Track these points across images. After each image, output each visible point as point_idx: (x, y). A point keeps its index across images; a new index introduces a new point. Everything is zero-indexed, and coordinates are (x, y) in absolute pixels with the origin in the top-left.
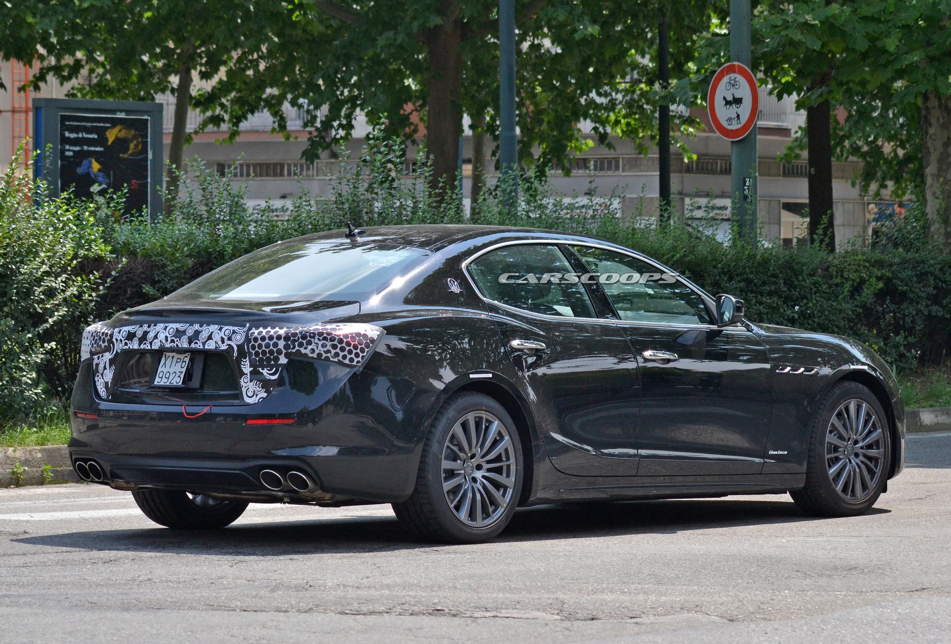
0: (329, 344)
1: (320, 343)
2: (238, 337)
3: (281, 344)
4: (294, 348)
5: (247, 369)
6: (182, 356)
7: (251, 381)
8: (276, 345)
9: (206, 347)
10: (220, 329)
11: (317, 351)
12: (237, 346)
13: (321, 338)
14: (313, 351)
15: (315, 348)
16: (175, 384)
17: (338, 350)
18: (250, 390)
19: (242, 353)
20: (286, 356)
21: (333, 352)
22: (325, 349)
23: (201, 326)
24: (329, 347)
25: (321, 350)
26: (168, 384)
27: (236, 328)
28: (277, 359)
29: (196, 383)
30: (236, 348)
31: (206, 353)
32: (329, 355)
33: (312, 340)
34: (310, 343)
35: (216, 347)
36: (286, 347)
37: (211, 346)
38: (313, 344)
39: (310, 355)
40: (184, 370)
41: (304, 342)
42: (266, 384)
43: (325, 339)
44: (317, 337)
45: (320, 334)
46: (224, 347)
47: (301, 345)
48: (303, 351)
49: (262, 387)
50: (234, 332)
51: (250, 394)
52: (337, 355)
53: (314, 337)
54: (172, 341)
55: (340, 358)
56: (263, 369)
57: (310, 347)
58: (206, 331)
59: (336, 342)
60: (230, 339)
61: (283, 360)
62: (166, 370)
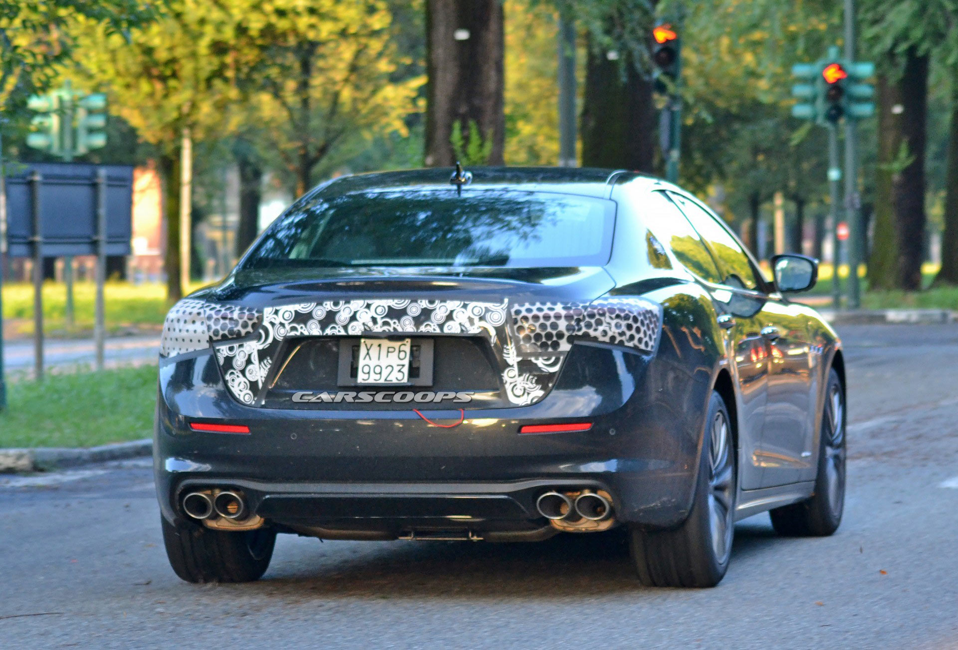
0: (624, 323)
1: (613, 323)
2: (496, 316)
3: (562, 325)
4: (580, 329)
5: (512, 356)
6: (396, 344)
7: (520, 375)
8: (554, 326)
9: (446, 330)
10: (465, 306)
11: (610, 334)
12: (496, 329)
13: (613, 316)
14: (605, 333)
15: (607, 329)
16: (395, 381)
17: (633, 332)
18: (519, 386)
19: (503, 338)
20: (570, 339)
21: (628, 333)
22: (620, 331)
23: (432, 302)
24: (624, 328)
25: (613, 331)
26: (382, 381)
27: (489, 305)
28: (556, 345)
29: (426, 378)
30: (493, 333)
31: (440, 341)
32: (623, 338)
33: (602, 318)
34: (599, 323)
35: (462, 331)
36: (569, 328)
37: (452, 329)
38: (605, 324)
39: (601, 339)
40: (406, 362)
41: (593, 321)
42: (543, 380)
43: (618, 316)
44: (607, 314)
45: (611, 311)
46: (474, 330)
47: (589, 326)
48: (592, 333)
49: (537, 382)
50: (487, 310)
51: (518, 392)
52: (632, 338)
53: (603, 315)
54: (386, 323)
55: (636, 342)
56: (537, 359)
57: (601, 328)
58: (440, 310)
59: (630, 321)
60: (482, 318)
61: (565, 346)
62: (372, 363)
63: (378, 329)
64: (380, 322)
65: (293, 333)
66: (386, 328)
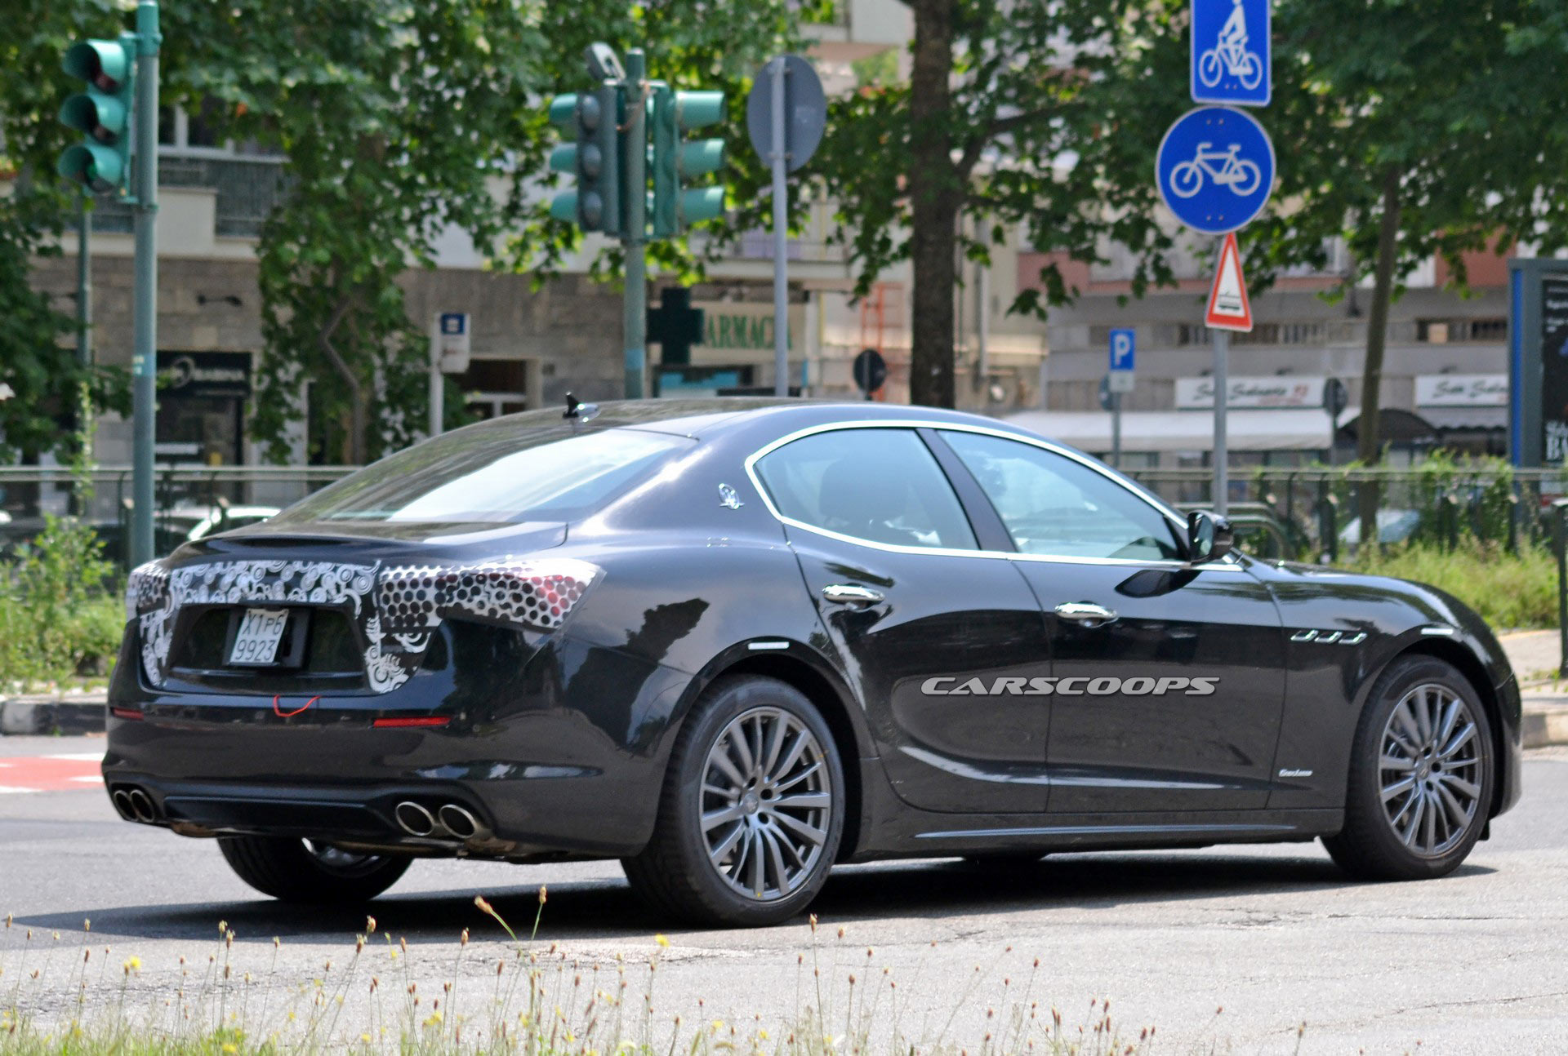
0: (508, 592)
1: (494, 592)
2: (363, 582)
3: (431, 593)
4: (451, 600)
5: (375, 633)
6: (274, 615)
7: (383, 655)
8: (421, 595)
9: (313, 599)
10: (335, 570)
11: (488, 606)
12: (362, 597)
13: (496, 583)
14: (482, 605)
15: (485, 600)
16: (263, 661)
17: (523, 604)
18: (381, 670)
19: (369, 609)
20: (441, 612)
21: (515, 606)
22: (503, 602)
23: (305, 564)
24: (507, 599)
25: (495, 603)
26: (252, 661)
27: (359, 568)
28: (423, 619)
29: (295, 659)
30: (358, 602)
31: (312, 610)
32: (508, 611)
33: (481, 586)
34: (476, 591)
35: (328, 600)
36: (439, 598)
37: (318, 597)
38: (483, 594)
39: (478, 612)
40: (278, 638)
41: (468, 590)
42: (406, 660)
43: (502, 584)
44: (488, 581)
45: (494, 577)
46: (339, 599)
47: (462, 595)
48: (465, 604)
49: (401, 665)
50: (356, 574)
51: (381, 677)
52: (521, 611)
53: (483, 582)
54: (260, 590)
55: (527, 616)
56: (401, 635)
57: (477, 599)
58: (312, 571)
59: (519, 591)
60: (349, 586)
61: (434, 620)
62: (249, 638)
63: (253, 596)
64: (255, 587)
65: (189, 601)
66: (259, 595)
